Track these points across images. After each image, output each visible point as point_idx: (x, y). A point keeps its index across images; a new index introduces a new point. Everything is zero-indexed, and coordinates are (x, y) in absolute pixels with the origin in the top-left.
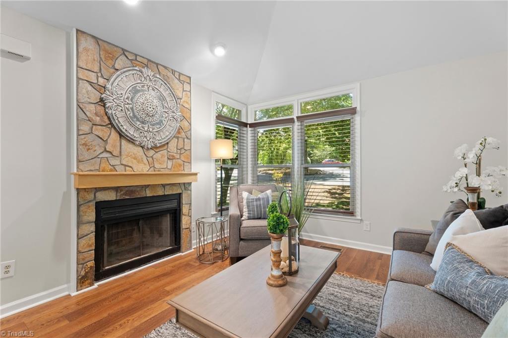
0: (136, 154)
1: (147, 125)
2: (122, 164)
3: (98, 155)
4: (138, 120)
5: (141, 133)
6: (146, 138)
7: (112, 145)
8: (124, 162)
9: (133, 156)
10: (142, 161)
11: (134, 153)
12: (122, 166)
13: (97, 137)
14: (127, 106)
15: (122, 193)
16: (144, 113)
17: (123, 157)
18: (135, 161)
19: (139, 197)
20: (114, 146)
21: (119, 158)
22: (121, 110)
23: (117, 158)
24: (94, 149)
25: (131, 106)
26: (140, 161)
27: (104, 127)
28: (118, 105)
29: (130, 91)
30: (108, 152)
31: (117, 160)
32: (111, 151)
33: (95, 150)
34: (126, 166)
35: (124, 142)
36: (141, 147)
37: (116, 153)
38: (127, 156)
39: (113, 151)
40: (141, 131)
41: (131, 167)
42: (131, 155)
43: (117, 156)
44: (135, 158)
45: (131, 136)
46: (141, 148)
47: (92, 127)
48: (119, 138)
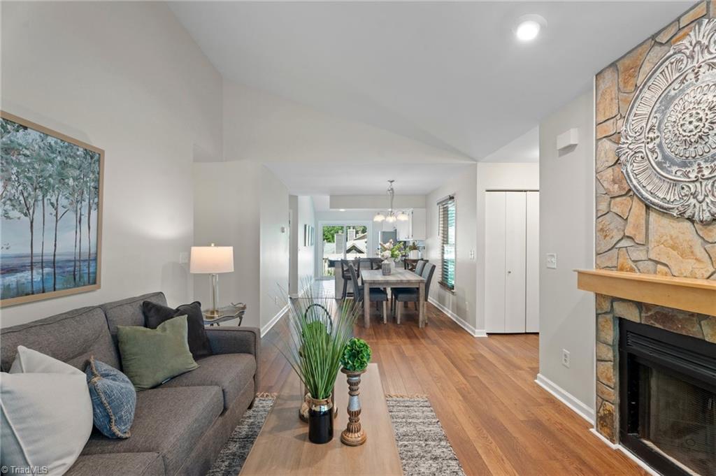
0: (677, 237)
1: (695, 167)
2: (650, 260)
3: (616, 244)
4: (673, 163)
5: (683, 188)
6: (695, 198)
7: (634, 225)
8: (652, 256)
9: (671, 242)
10: (692, 252)
11: (671, 237)
12: (650, 263)
13: (616, 216)
14: (651, 146)
15: (649, 314)
16: (678, 143)
17: (651, 245)
18: (675, 253)
19: (684, 333)
20: (637, 227)
21: (645, 247)
22: (643, 158)
23: (641, 248)
24: (611, 235)
25: (657, 141)
26: (686, 253)
27: (624, 198)
28: (636, 153)
29: (656, 113)
30: (628, 237)
31: (641, 250)
32: (631, 236)
33: (612, 237)
34: (657, 262)
35: (653, 216)
36: (688, 219)
37: (640, 238)
38: (659, 242)
39: (635, 235)
40: (681, 184)
41: (666, 265)
42: (666, 241)
43: (643, 245)
44: (674, 247)
45: (661, 203)
46: (688, 224)
47: (610, 202)
48: (644, 212)
